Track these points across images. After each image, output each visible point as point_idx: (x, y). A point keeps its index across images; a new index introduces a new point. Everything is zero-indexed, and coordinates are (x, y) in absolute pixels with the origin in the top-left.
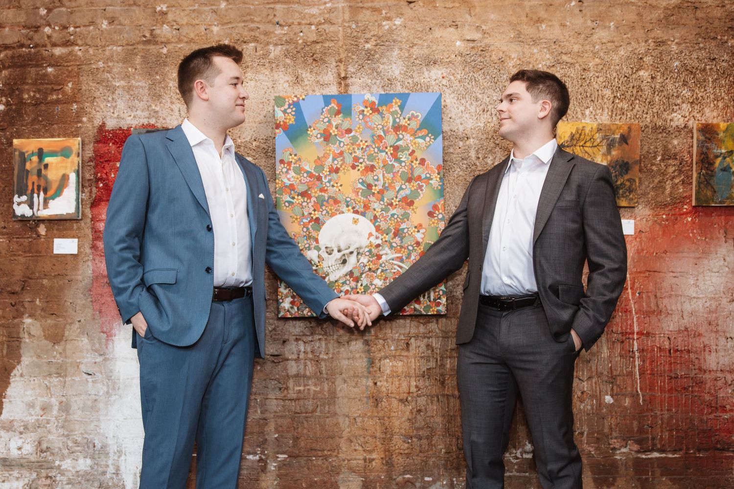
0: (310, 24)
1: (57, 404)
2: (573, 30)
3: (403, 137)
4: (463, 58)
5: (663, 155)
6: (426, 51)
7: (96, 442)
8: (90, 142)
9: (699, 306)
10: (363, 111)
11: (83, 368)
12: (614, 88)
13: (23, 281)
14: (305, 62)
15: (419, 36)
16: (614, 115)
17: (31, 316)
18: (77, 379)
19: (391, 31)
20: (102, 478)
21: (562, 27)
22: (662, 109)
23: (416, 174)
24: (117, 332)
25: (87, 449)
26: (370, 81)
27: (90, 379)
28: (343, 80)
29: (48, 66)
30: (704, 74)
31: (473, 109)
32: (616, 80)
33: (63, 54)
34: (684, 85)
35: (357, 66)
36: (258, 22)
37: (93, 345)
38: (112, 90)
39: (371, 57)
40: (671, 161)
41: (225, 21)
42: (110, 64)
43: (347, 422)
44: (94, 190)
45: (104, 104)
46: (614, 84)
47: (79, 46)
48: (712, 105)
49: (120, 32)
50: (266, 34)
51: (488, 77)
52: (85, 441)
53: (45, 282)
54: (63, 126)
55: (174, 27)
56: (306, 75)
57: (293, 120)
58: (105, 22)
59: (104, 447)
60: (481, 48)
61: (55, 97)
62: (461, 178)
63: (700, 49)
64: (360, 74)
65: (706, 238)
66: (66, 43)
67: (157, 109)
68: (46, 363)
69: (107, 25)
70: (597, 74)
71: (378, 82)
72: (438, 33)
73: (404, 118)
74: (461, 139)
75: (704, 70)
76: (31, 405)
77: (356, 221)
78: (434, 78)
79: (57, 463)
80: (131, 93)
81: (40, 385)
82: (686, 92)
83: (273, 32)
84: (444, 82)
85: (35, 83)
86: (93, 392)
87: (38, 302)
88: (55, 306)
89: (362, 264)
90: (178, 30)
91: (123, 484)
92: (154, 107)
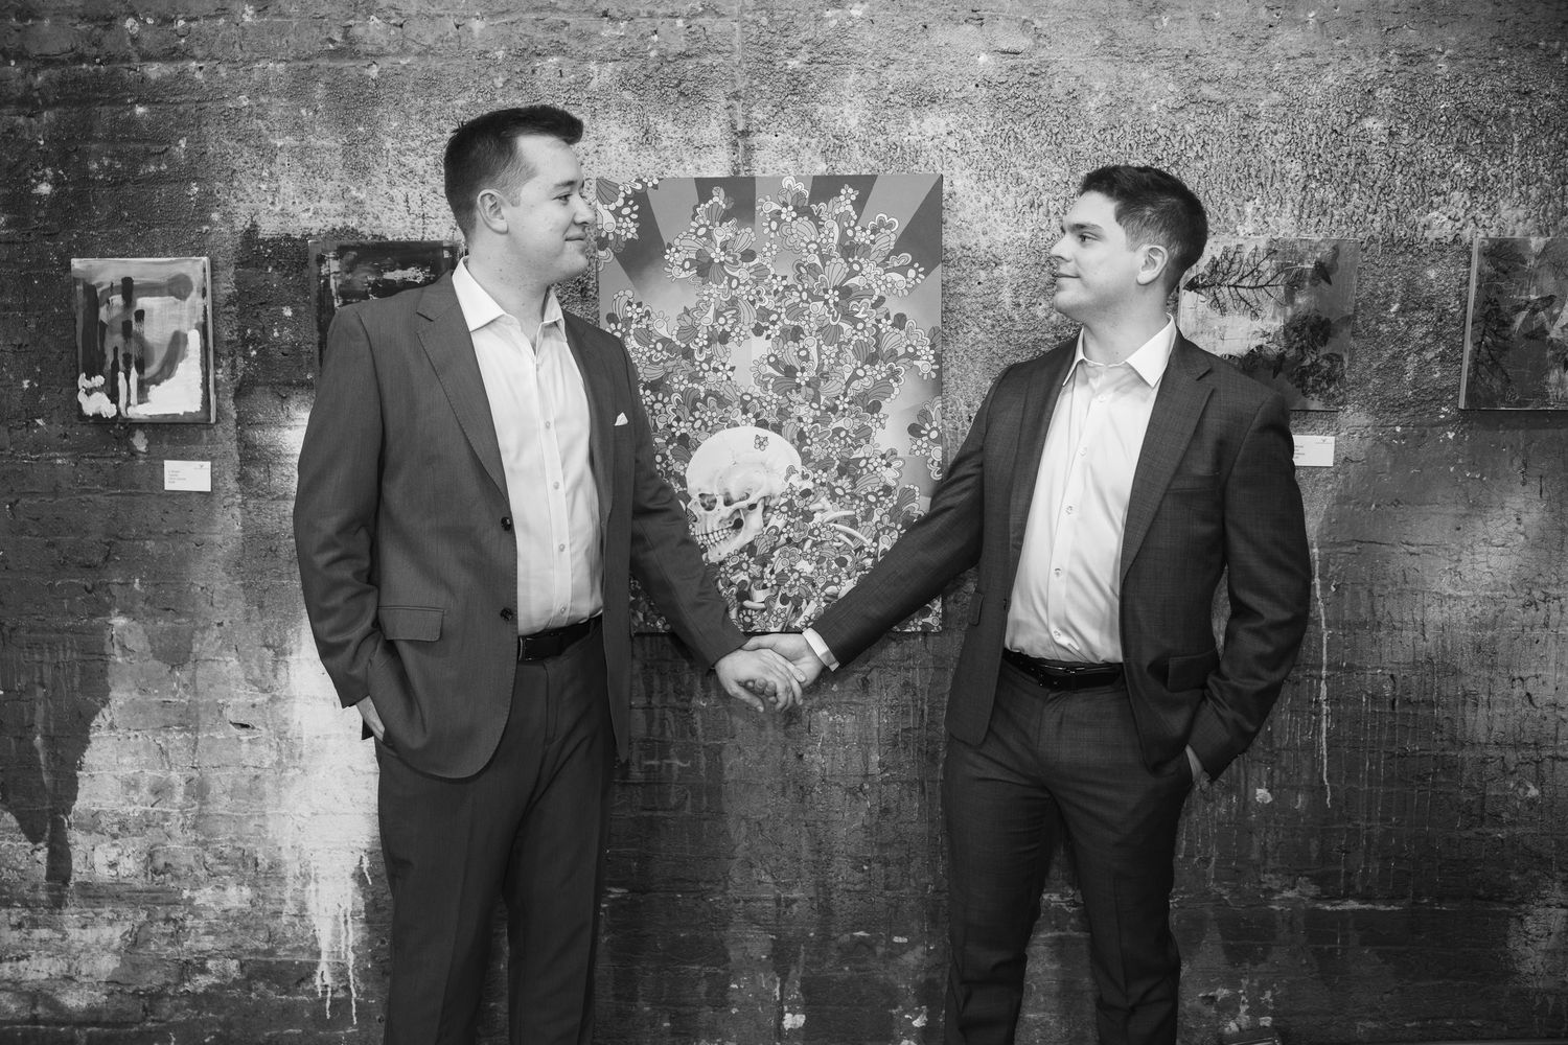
0: (673, 16)
1: (183, 783)
2: (1228, 28)
3: (862, 269)
4: (992, 91)
5: (1403, 301)
6: (915, 76)
7: (260, 856)
8: (228, 264)
9: (1458, 613)
10: (779, 212)
11: (230, 715)
12: (1309, 157)
13: (108, 544)
14: (663, 97)
15: (902, 42)
16: (1305, 216)
17: (124, 612)
18: (220, 736)
19: (842, 32)
20: (273, 924)
21: (1203, 22)
22: (1407, 202)
23: (886, 347)
24: (295, 647)
25: (241, 869)
26: (797, 140)
27: (243, 734)
28: (741, 137)
29: (137, 102)
30: (1503, 125)
31: (1009, 202)
32: (1314, 139)
33: (164, 77)
34: (1458, 150)
35: (769, 107)
36: (565, 11)
37: (249, 671)
38: (268, 154)
39: (800, 88)
40: (1419, 314)
41: (497, 8)
42: (263, 100)
43: (743, 830)
44: (240, 361)
45: (254, 184)
46: (1308, 148)
47: (198, 62)
48: (1516, 195)
49: (281, 32)
50: (582, 36)
51: (1043, 132)
52: (239, 854)
53: (150, 545)
54: (172, 230)
55: (392, 21)
56: (664, 127)
57: (634, 230)
58: (249, 10)
59: (275, 866)
60: (1031, 70)
61: (152, 168)
62: (981, 346)
63: (1499, 70)
64: (776, 124)
65: (1482, 476)
66: (172, 55)
67: (362, 196)
68: (157, 703)
69: (252, 16)
70: (1274, 127)
71: (814, 141)
72: (940, 36)
73: (864, 230)
74: (984, 266)
75: (1505, 116)
76: (132, 785)
77: (761, 443)
78: (930, 133)
79: (186, 894)
80: (308, 161)
81: (147, 747)
82: (1461, 167)
83: (596, 33)
84: (951, 142)
85: (110, 139)
86: (251, 762)
87: (137, 586)
88: (172, 594)
89: (774, 530)
90: (401, 26)
91: (314, 937)
92: (354, 193)
